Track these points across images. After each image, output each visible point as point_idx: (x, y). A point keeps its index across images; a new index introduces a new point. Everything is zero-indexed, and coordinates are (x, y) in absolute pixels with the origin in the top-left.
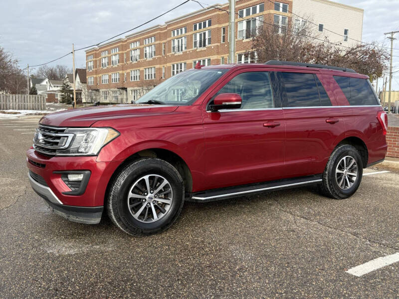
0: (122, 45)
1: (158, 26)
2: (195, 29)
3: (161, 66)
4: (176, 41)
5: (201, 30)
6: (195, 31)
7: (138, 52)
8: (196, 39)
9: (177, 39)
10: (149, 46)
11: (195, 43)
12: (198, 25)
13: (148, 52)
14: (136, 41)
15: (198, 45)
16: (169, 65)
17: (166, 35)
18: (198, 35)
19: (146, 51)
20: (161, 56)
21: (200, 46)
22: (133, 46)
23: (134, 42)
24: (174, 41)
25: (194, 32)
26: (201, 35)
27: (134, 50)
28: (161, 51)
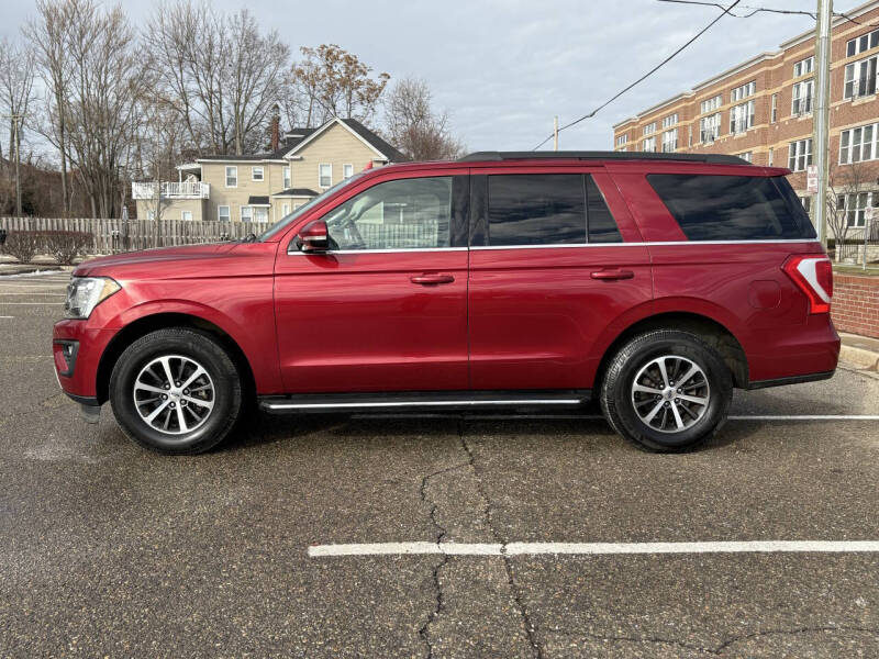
0: (686, 107)
1: (764, 56)
2: (852, 52)
3: (766, 149)
4: (804, 87)
5: (865, 54)
6: (851, 59)
7: (717, 121)
8: (851, 77)
9: (806, 81)
10: (741, 105)
11: (850, 86)
12: (858, 41)
13: (738, 118)
14: (714, 97)
15: (856, 90)
16: (783, 144)
17: (782, 74)
18: (858, 67)
19: (734, 116)
20: (767, 126)
21: (862, 93)
22: (707, 108)
23: (709, 99)
24: (798, 87)
25: (847, 60)
26: (864, 66)
27: (709, 117)
28: (766, 114)
